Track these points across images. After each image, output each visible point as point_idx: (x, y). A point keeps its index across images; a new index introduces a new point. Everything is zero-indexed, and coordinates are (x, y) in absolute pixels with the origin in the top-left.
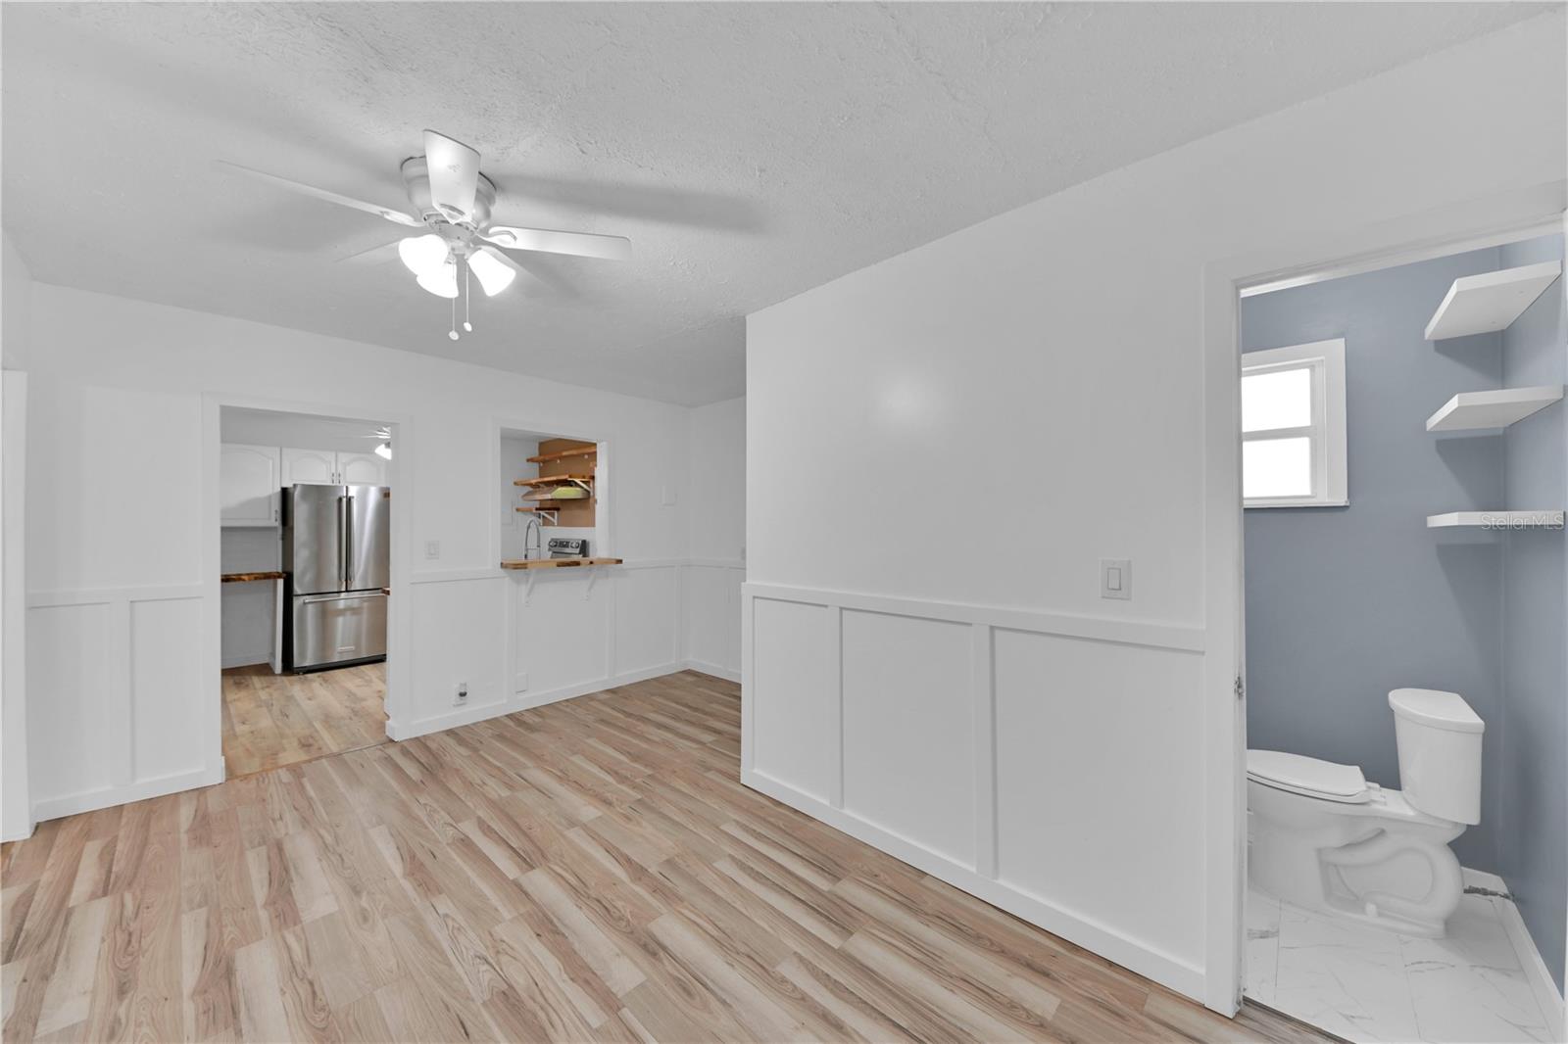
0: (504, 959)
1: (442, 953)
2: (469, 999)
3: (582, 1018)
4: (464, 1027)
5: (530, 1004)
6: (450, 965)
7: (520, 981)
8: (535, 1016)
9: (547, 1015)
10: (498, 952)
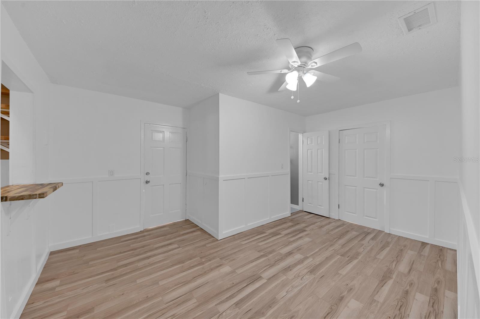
0: (300, 274)
1: (303, 287)
2: (315, 278)
3: (311, 261)
4: (322, 277)
5: (311, 268)
6: (306, 285)
7: (306, 271)
8: (314, 267)
9: (313, 265)
10: (299, 276)
